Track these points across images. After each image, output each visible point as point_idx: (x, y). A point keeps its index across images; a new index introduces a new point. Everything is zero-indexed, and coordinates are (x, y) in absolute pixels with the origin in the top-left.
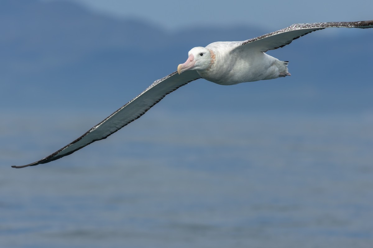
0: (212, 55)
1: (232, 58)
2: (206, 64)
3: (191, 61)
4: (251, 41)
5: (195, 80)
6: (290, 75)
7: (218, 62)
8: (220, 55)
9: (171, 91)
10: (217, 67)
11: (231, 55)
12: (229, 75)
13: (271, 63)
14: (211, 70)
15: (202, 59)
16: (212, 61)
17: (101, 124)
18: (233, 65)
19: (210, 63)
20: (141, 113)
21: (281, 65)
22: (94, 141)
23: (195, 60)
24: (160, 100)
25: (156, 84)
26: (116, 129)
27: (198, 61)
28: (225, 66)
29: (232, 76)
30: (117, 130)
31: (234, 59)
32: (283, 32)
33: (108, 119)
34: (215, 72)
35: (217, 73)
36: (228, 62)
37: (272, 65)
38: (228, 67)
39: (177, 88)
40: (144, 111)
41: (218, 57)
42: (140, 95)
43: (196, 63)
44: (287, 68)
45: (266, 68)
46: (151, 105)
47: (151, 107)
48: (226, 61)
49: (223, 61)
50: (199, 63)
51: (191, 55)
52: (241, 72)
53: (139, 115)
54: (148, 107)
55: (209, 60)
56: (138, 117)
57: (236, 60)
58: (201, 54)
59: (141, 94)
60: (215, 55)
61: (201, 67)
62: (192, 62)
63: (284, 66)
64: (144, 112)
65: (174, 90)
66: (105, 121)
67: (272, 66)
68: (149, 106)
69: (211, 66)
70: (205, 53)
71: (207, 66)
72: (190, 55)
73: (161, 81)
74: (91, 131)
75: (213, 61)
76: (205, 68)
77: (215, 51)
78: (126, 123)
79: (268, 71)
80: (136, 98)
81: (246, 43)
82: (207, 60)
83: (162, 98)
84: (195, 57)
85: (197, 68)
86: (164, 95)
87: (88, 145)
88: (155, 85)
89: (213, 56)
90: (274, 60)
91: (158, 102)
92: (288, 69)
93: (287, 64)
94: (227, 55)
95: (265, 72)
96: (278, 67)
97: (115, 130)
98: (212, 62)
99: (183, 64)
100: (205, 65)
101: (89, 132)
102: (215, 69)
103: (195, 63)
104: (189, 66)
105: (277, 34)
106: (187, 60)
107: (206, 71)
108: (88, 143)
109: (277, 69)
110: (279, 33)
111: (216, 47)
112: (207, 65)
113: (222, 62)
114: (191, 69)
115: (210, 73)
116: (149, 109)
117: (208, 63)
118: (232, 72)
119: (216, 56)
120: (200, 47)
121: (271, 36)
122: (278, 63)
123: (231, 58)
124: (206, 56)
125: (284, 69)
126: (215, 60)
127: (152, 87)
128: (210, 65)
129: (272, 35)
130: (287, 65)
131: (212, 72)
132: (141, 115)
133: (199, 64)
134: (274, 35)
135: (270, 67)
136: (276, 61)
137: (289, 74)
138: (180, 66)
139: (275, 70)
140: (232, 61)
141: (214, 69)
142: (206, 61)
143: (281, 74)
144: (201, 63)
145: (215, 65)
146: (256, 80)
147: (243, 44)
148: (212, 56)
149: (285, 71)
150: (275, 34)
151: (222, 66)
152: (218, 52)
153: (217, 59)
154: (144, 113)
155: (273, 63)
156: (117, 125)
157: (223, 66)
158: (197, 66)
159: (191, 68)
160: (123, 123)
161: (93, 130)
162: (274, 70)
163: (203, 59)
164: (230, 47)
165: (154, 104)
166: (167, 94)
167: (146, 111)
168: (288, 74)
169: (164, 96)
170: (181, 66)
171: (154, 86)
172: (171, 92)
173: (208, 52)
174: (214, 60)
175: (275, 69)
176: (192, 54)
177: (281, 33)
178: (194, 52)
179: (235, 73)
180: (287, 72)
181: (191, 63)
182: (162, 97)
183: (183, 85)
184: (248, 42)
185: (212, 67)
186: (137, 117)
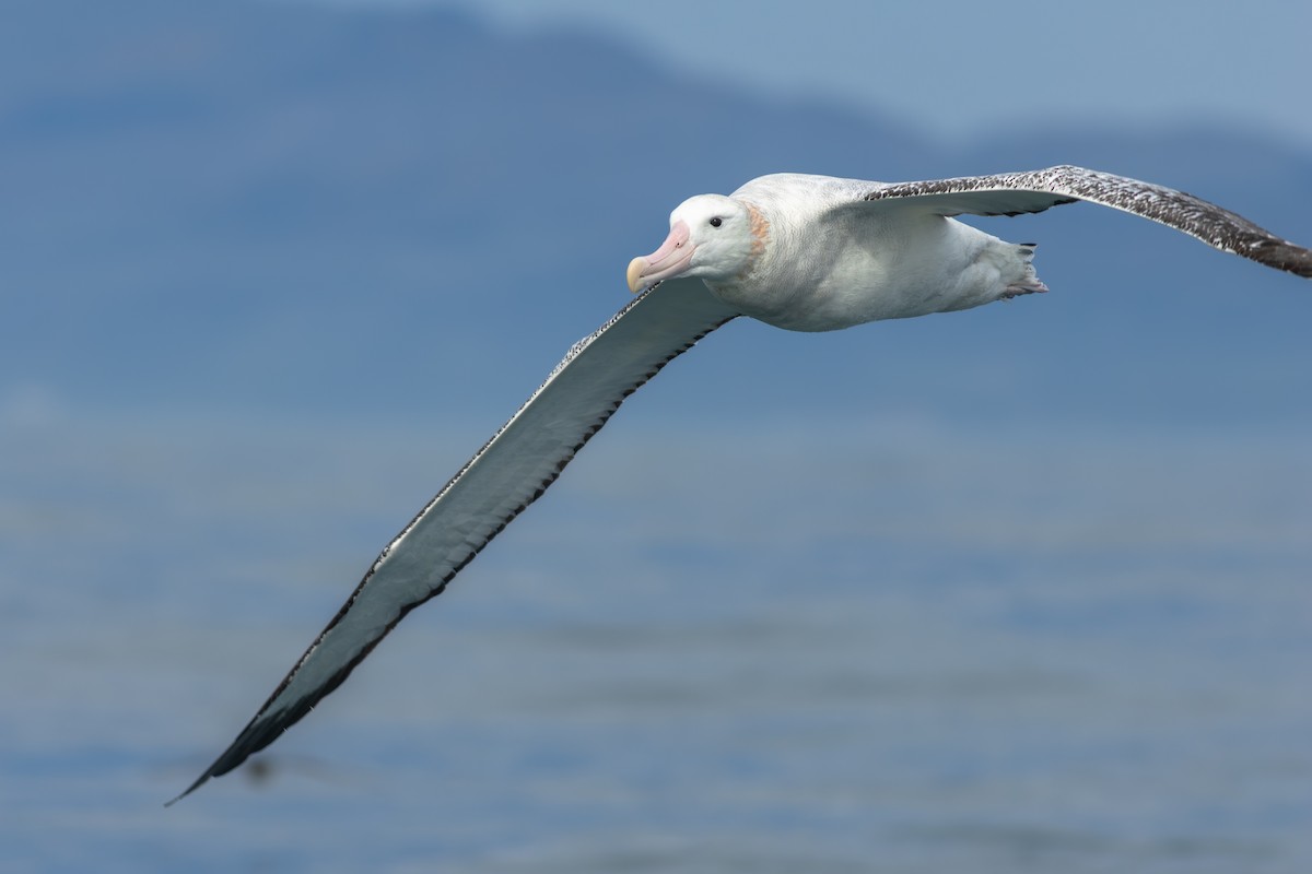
0: (755, 223)
1: (830, 235)
2: (735, 255)
3: (678, 245)
4: (897, 194)
5: (719, 325)
6: (1046, 289)
7: (780, 247)
8: (787, 224)
9: (638, 380)
10: (774, 267)
11: (827, 227)
12: (816, 296)
13: (974, 251)
14: (752, 276)
15: (720, 241)
16: (757, 245)
17: (409, 531)
18: (832, 263)
19: (748, 250)
20: (546, 476)
21: (1008, 259)
22: (405, 610)
23: (691, 243)
24: (605, 420)
25: (579, 352)
26: (469, 550)
27: (705, 245)
28: (802, 265)
29: (826, 299)
30: (472, 556)
31: (836, 241)
32: (1011, 188)
33: (428, 509)
34: (765, 284)
35: (771, 290)
36: (815, 250)
37: (976, 258)
38: (814, 268)
39: (660, 366)
40: (553, 469)
41: (777, 231)
42: (529, 403)
43: (697, 255)
44: (1030, 266)
45: (954, 271)
46: (576, 443)
47: (577, 449)
48: (807, 247)
49: (797, 245)
50: (708, 251)
51: (680, 224)
52: (857, 287)
53: (539, 485)
54: (567, 452)
55: (746, 240)
56: (538, 493)
57: (844, 246)
58: (716, 222)
59: (533, 399)
60: (766, 222)
61: (716, 267)
62: (683, 249)
63: (1019, 260)
64: (555, 472)
65: (649, 376)
66: (420, 518)
67: (975, 262)
68: (570, 447)
69: (753, 262)
70: (728, 218)
71: (737, 263)
72: (676, 225)
73: (595, 338)
74: (379, 564)
75: (759, 244)
76: (730, 269)
77: (766, 208)
78: (499, 522)
79: (960, 281)
80: (517, 416)
81: (879, 195)
82: (736, 241)
83: (611, 413)
84: (691, 232)
85: (699, 270)
86: (615, 399)
87: (392, 633)
88: (576, 355)
89: (760, 226)
90: (985, 242)
91: (597, 428)
92: (1034, 270)
93: (1029, 252)
94: (811, 226)
95: (947, 285)
96: (996, 267)
97: (467, 555)
98: (758, 249)
99: (649, 257)
100: (730, 258)
101: (373, 572)
102: (767, 272)
103: (692, 253)
104: (671, 262)
105: (990, 188)
106: (665, 244)
107: (736, 281)
108: (387, 622)
109: (994, 274)
110: (997, 188)
111: (771, 196)
112: (736, 259)
113: (792, 247)
114: (679, 276)
115: (749, 289)
116: (571, 458)
117: (741, 252)
118: (825, 285)
119: (772, 228)
120: (712, 195)
121: (968, 190)
122: (998, 250)
123: (822, 236)
124: (734, 228)
125: (1021, 270)
126: (769, 242)
127: (567, 364)
128: (751, 258)
129: (973, 190)
130: (1030, 258)
131: (757, 283)
132: (547, 483)
133: (709, 257)
134: (979, 189)
135: (967, 266)
136: (989, 244)
137: (1041, 287)
138: (637, 264)
139: (988, 279)
140: (827, 246)
141: (765, 270)
142: (732, 247)
143: (1012, 288)
144: (713, 252)
145: (766, 258)
146: (918, 314)
147: (866, 199)
148: (755, 229)
149: (1023, 278)
150: (984, 189)
151: (791, 264)
152: (778, 213)
153: (772, 236)
154: (555, 476)
155: (979, 255)
156: (467, 533)
157: (793, 263)
158: (699, 264)
159: (680, 271)
160: (489, 521)
161: (384, 560)
162: (983, 280)
163: (724, 238)
164: (822, 200)
165: (587, 437)
166: (626, 394)
167: (562, 465)
168: (1038, 285)
169: (618, 404)
170: (642, 264)
171: (573, 358)
172: (638, 385)
173: (741, 213)
174: (763, 240)
175: (989, 275)
176: (682, 221)
177: (1005, 188)
178: (691, 214)
179: (835, 289)
180: (1034, 280)
181: (678, 254)
182: (612, 409)
183: (679, 352)
184: (885, 195)
185: (756, 266)
186: (532, 494)
